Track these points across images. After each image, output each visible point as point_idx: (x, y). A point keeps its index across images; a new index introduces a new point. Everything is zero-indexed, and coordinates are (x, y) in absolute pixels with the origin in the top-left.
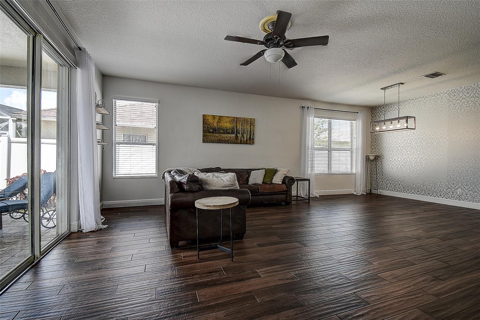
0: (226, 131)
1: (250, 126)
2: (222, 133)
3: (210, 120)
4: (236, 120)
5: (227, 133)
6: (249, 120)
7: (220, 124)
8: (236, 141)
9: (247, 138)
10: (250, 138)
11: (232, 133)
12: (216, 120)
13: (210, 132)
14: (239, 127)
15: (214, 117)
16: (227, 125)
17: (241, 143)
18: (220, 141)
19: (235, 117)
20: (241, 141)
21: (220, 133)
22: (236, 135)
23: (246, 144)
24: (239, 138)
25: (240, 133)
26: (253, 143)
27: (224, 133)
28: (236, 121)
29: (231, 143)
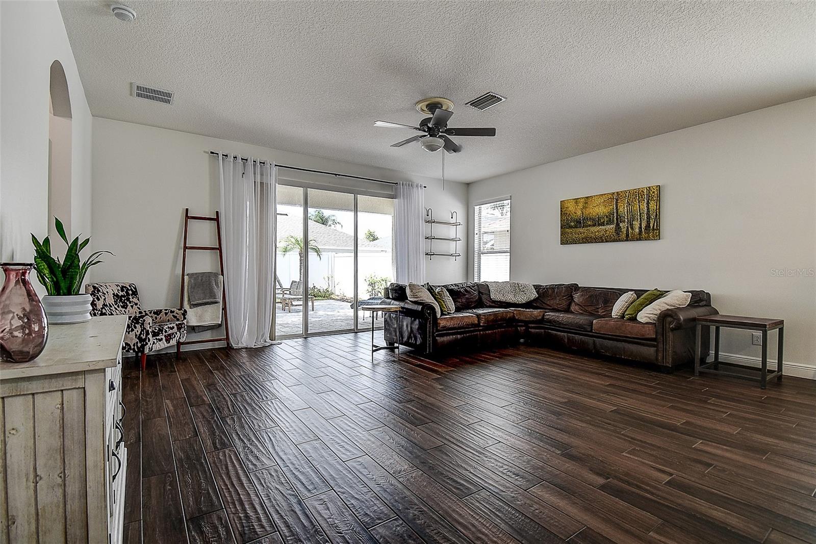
0: (598, 222)
1: (648, 203)
2: (590, 226)
3: (571, 208)
4: (616, 197)
5: (599, 225)
6: (645, 191)
7: (587, 212)
8: (617, 237)
9: (640, 228)
10: (648, 226)
11: (610, 222)
12: (581, 205)
13: (571, 227)
14: (623, 209)
15: (576, 200)
16: (599, 210)
17: (627, 240)
18: (587, 240)
19: (614, 193)
20: (627, 235)
21: (587, 227)
22: (618, 225)
23: (640, 239)
24: (624, 230)
25: (624, 222)
26: (658, 237)
27: (594, 226)
28: (617, 200)
29: (607, 242)
